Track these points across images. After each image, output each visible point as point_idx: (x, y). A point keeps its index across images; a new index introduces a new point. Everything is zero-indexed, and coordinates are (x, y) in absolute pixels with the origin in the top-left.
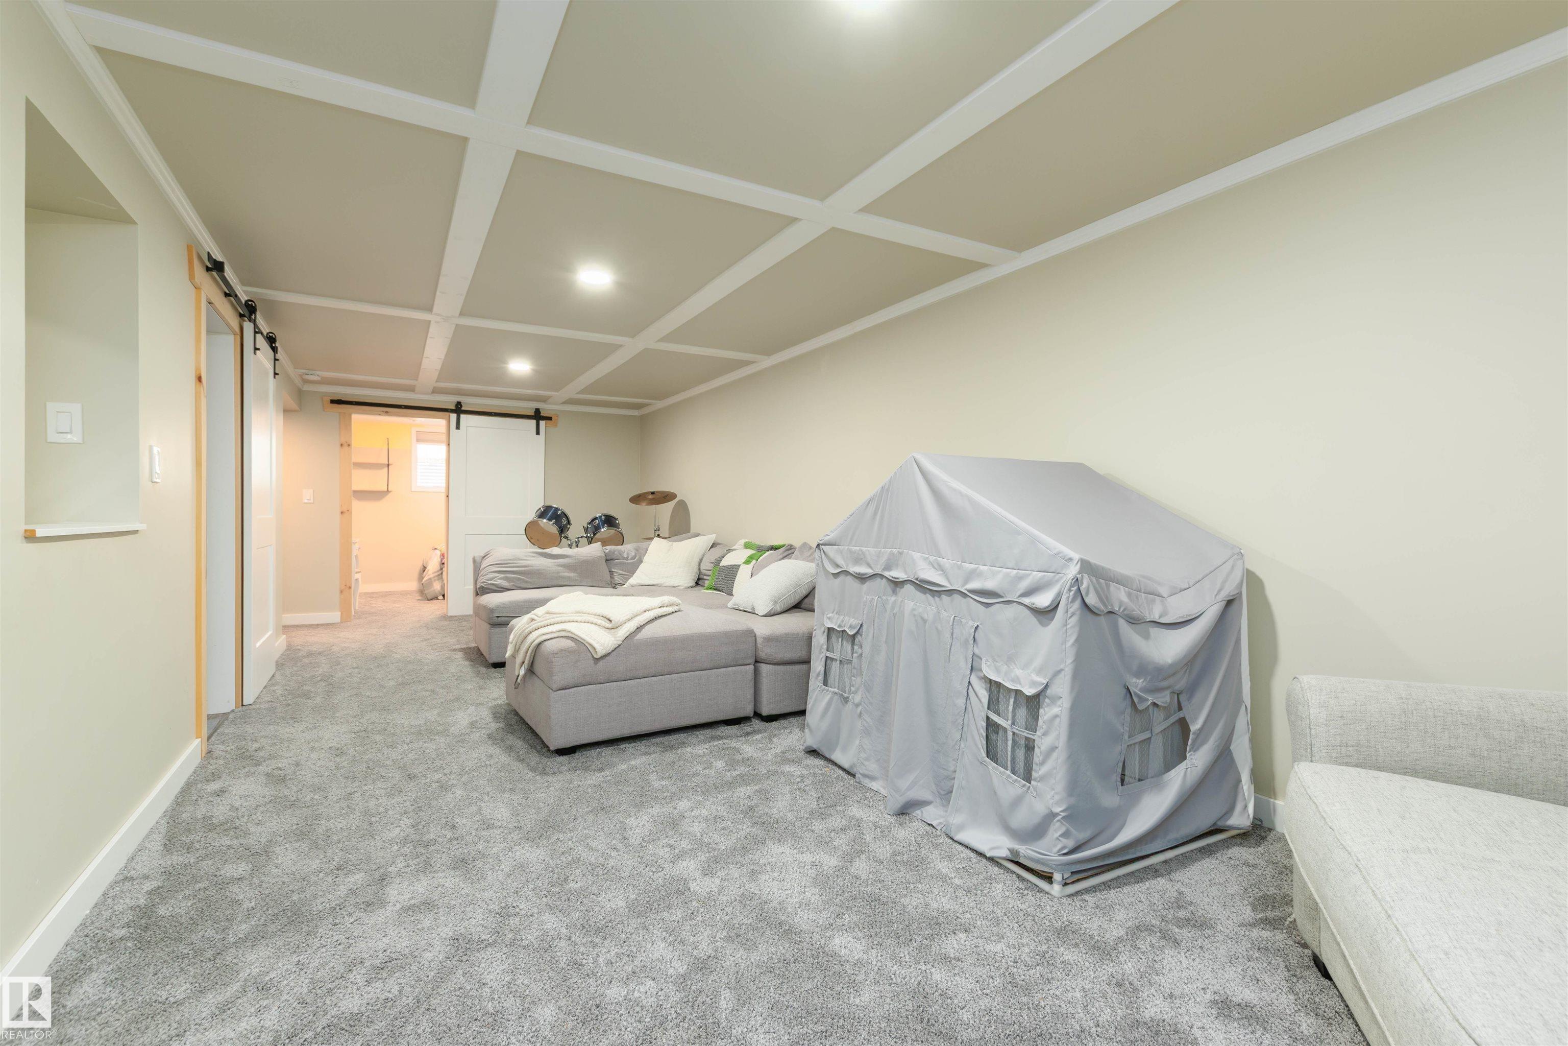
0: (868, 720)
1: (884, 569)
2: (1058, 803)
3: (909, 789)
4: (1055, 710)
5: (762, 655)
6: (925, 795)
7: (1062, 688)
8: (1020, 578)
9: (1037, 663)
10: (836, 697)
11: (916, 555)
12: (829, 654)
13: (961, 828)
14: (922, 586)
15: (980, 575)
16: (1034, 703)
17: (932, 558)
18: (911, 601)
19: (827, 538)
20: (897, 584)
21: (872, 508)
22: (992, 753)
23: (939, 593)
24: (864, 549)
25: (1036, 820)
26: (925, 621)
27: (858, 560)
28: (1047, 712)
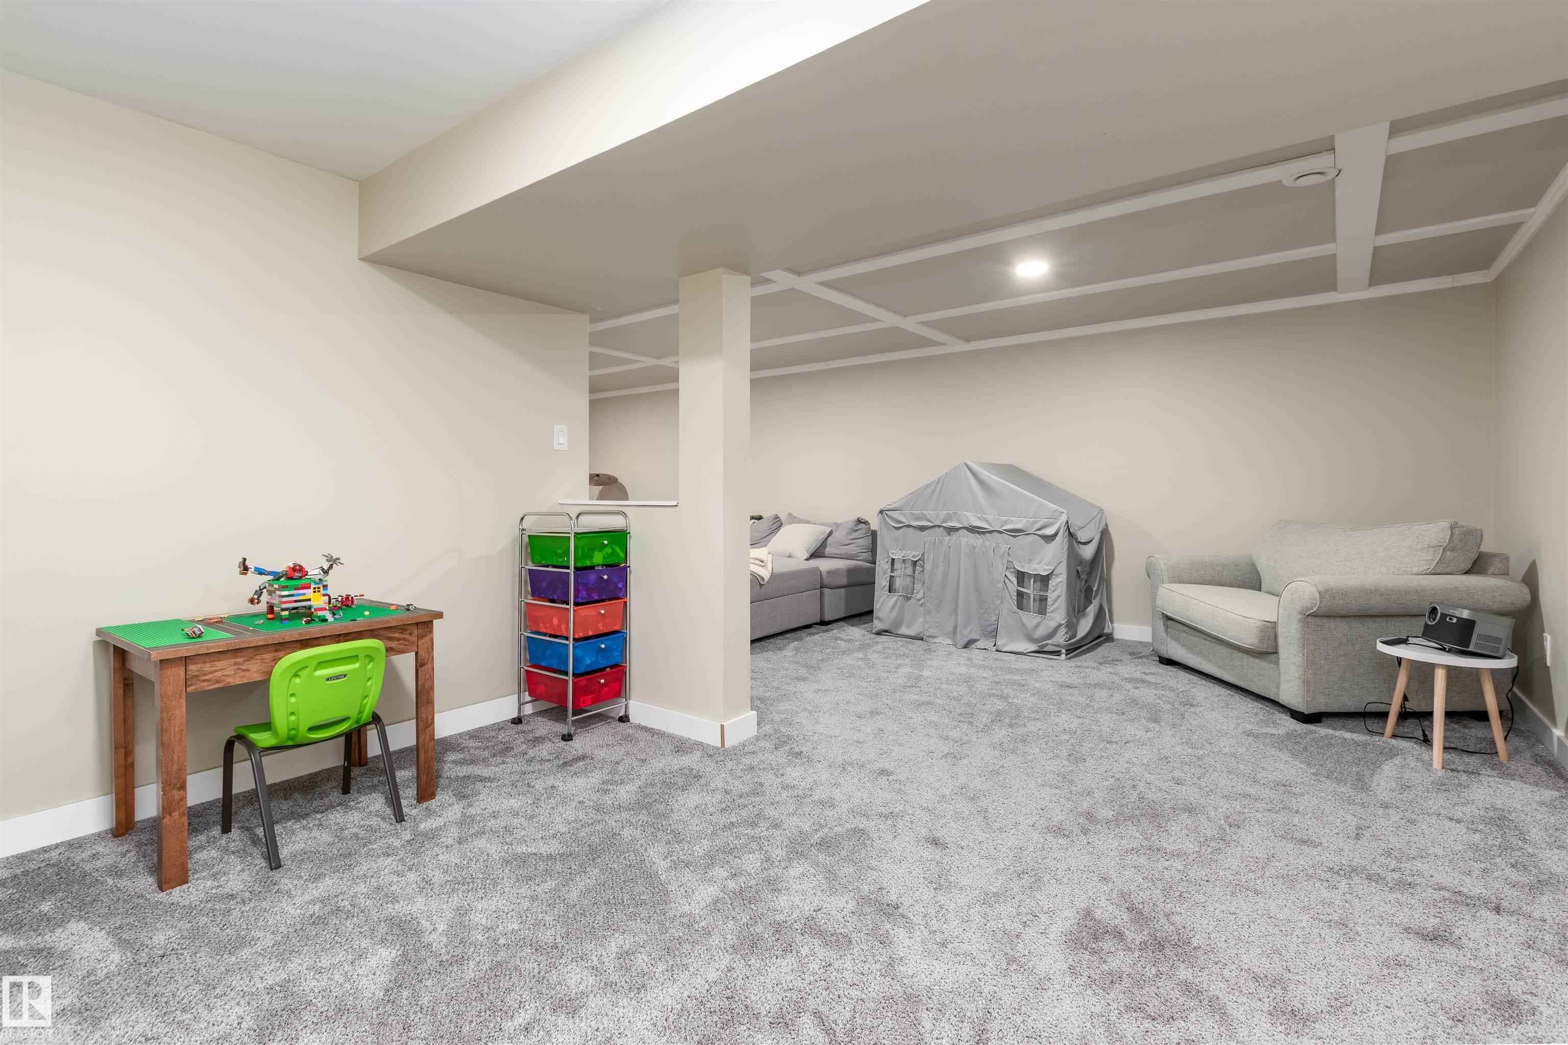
0: (930, 606)
1: (943, 522)
2: (1063, 620)
3: (969, 634)
4: (1059, 580)
5: (825, 582)
6: (978, 637)
7: (1062, 570)
8: (1036, 522)
9: (1046, 560)
10: (901, 598)
11: (968, 514)
12: (892, 574)
13: (1005, 645)
14: (973, 530)
15: (1012, 522)
16: (1044, 580)
17: (978, 515)
18: (965, 539)
19: (889, 507)
20: (951, 530)
21: (930, 489)
22: (1020, 606)
23: (984, 533)
24: (924, 512)
25: (1050, 630)
26: (975, 548)
27: (917, 519)
28: (1053, 583)
